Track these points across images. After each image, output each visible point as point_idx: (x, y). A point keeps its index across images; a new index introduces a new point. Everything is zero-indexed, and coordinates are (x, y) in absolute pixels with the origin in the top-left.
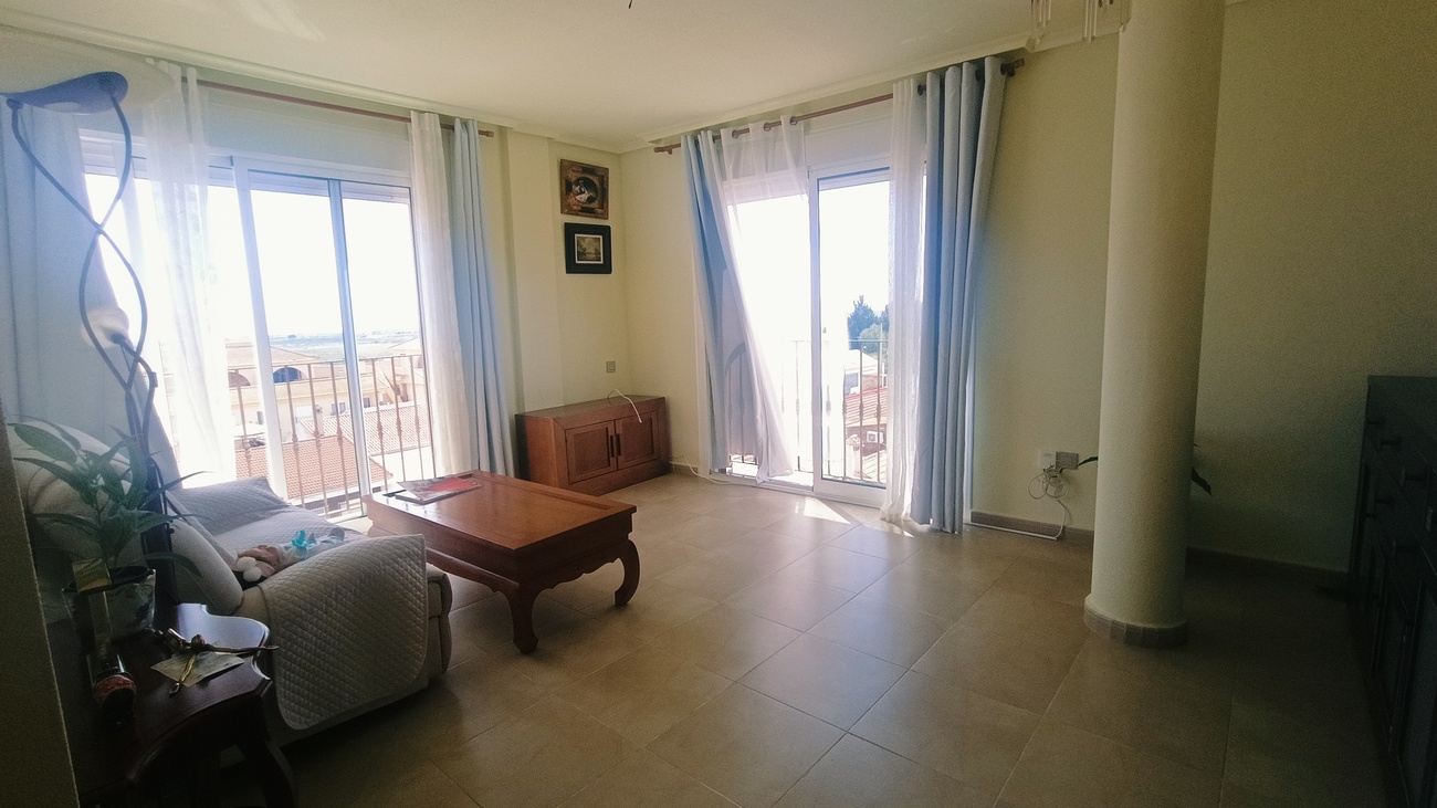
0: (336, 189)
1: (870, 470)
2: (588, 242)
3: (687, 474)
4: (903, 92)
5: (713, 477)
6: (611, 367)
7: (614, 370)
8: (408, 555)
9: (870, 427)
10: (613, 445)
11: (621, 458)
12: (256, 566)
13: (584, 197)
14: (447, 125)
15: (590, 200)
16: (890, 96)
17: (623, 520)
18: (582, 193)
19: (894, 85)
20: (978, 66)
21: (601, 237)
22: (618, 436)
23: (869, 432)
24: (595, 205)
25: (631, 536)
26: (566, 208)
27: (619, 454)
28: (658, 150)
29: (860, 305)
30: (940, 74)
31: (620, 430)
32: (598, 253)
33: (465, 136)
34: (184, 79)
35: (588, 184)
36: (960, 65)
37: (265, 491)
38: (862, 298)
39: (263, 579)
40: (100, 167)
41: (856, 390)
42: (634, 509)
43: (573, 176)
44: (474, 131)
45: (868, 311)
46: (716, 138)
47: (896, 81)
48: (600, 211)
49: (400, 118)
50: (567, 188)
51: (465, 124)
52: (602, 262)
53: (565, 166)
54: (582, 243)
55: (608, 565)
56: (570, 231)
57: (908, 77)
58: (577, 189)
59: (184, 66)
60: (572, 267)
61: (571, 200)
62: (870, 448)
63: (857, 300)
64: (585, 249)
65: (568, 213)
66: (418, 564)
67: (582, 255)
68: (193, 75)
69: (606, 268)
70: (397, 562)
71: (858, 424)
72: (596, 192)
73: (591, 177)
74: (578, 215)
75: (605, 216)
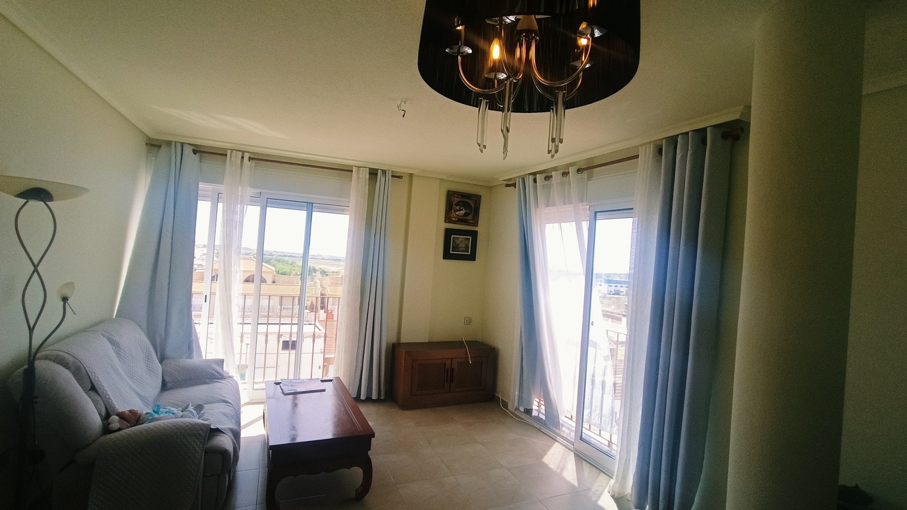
0: (310, 207)
4: (645, 153)
6: (468, 321)
13: (462, 212)
14: (373, 173)
15: (466, 214)
16: (637, 157)
18: (460, 210)
19: (640, 148)
20: (701, 133)
21: (470, 237)
24: (470, 217)
26: (448, 219)
28: (507, 186)
30: (673, 140)
32: (466, 247)
33: (383, 179)
34: (243, 157)
35: (466, 205)
36: (687, 133)
37: (219, 369)
40: (205, 198)
43: (456, 200)
44: (389, 175)
46: (535, 181)
47: (642, 145)
48: (472, 221)
49: (346, 170)
50: (449, 207)
51: (384, 172)
52: (469, 253)
53: (451, 195)
56: (448, 233)
57: (650, 143)
58: (458, 208)
59: (243, 152)
60: (447, 255)
61: (453, 214)
64: (458, 245)
65: (449, 223)
67: (456, 248)
68: (247, 156)
69: (472, 257)
72: (471, 210)
73: (468, 201)
74: (455, 223)
75: (476, 224)
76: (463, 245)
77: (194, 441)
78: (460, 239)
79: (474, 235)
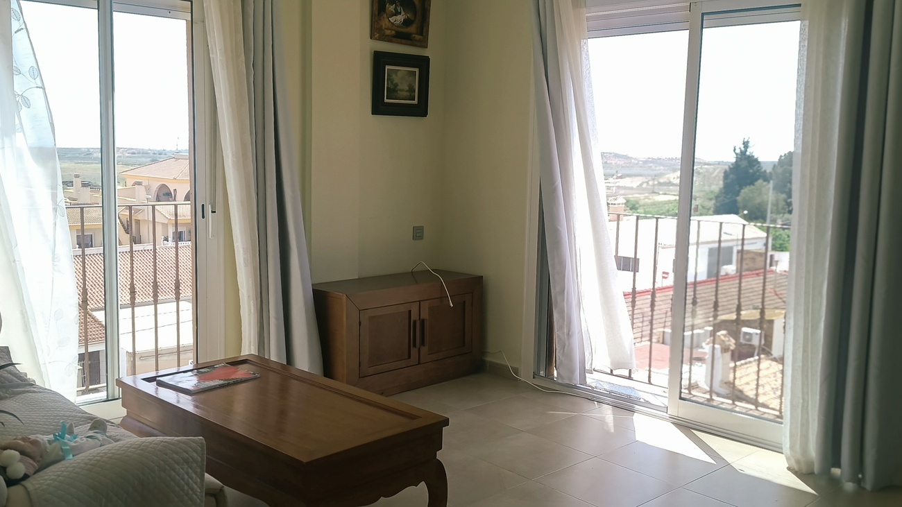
1: (745, 380)
2: (400, 76)
3: (505, 377)
5: (537, 381)
6: (418, 233)
7: (421, 237)
8: (186, 461)
9: (748, 323)
10: (416, 332)
11: (424, 350)
12: (20, 461)
13: (400, 18)
15: (407, 23)
17: (432, 433)
18: (397, 13)
21: (417, 70)
22: (423, 322)
23: (745, 329)
24: (412, 29)
25: (440, 455)
26: (376, 31)
27: (423, 343)
29: (743, 153)
31: (425, 315)
32: (411, 90)
35: (406, 4)
38: (746, 144)
39: (26, 477)
41: (730, 269)
42: (446, 422)
45: (752, 161)
48: (418, 37)
52: (416, 102)
54: (394, 76)
55: (410, 490)
56: (380, 61)
58: (392, 8)
60: (379, 107)
61: (385, 23)
62: (744, 351)
63: (740, 146)
64: (396, 85)
65: (379, 39)
66: (196, 473)
67: (393, 92)
69: (420, 110)
70: (174, 470)
71: (734, 316)
72: (415, 13)
74: (390, 41)
75: (423, 44)
76: (403, 86)
77: (187, 473)
78: (399, 74)
79: (422, 64)
